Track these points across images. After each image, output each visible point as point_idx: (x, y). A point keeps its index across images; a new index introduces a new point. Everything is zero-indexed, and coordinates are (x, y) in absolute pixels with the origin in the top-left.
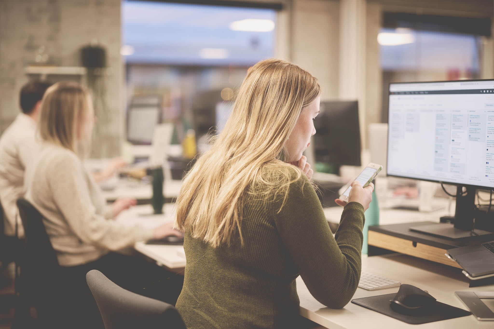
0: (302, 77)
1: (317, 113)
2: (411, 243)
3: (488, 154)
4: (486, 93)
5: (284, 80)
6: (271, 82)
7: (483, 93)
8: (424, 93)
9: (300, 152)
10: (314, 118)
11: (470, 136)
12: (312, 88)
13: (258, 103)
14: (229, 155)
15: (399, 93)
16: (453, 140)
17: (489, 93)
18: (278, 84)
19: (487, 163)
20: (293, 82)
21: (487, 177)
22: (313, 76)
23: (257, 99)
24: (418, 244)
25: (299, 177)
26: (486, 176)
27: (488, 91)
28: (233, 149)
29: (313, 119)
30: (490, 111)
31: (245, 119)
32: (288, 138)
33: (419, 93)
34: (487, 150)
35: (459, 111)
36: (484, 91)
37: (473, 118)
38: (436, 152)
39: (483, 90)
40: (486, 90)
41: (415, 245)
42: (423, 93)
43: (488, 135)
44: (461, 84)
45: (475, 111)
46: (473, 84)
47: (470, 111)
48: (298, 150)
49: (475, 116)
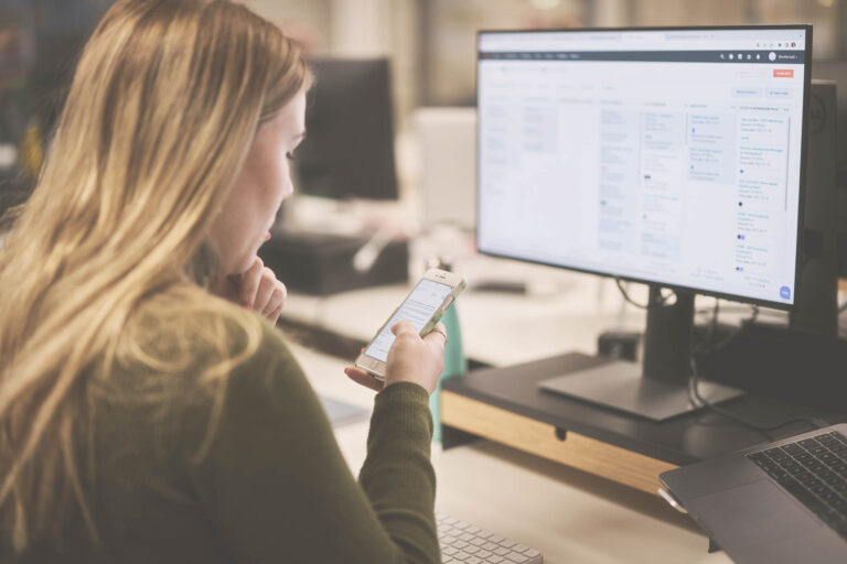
0: (257, 37)
1: (297, 137)
2: (550, 430)
3: (743, 214)
4: (736, 60)
5: (203, 44)
6: (167, 50)
7: (727, 60)
8: (569, 56)
9: (250, 248)
10: (291, 152)
11: (692, 167)
12: (286, 68)
13: (130, 110)
14: (51, 265)
15: (502, 56)
16: (647, 177)
17: (745, 60)
18: (189, 52)
19: (739, 237)
20: (232, 51)
21: (739, 273)
22: (286, 33)
23: (127, 99)
24: (570, 435)
25: (254, 342)
26: (738, 269)
27: (740, 56)
28: (64, 248)
29: (288, 155)
30: (746, 108)
31: (94, 159)
32: (218, 210)
33: (554, 56)
34: (740, 204)
35: (664, 105)
36: (731, 57)
37: (701, 122)
38: (604, 203)
39: (726, 53)
40: (736, 53)
41: (561, 435)
42: (563, 56)
43: (743, 167)
44: (667, 38)
45: (705, 106)
46: (698, 37)
47: (693, 106)
48: (246, 243)
49: (706, 118)
